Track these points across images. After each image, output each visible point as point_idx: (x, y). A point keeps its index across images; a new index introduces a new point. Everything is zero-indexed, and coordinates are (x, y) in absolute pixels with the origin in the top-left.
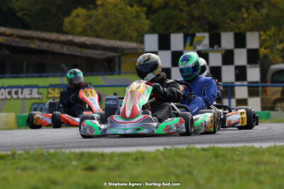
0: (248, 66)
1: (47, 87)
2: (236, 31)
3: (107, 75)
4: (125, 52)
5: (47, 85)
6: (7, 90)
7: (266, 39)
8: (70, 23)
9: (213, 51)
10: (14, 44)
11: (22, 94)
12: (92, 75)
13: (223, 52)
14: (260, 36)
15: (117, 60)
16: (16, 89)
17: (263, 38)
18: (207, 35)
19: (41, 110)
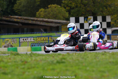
0: (107, 28)
1: (37, 37)
2: (102, 15)
3: (57, 32)
4: (63, 24)
6: (23, 38)
7: (113, 18)
8: (38, 14)
10: (23, 22)
12: (52, 32)
14: (111, 17)
15: (60, 27)
16: (26, 38)
17: (112, 18)
18: (92, 17)
19: (34, 46)
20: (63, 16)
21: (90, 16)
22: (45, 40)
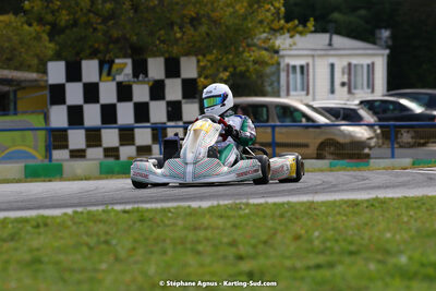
0: (183, 101)
2: (167, 55)
4: (23, 85)
7: (205, 66)
9: (138, 82)
13: (151, 83)
14: (198, 61)
15: (12, 96)
17: (202, 64)
18: (129, 62)
20: (37, 56)
21: (125, 57)
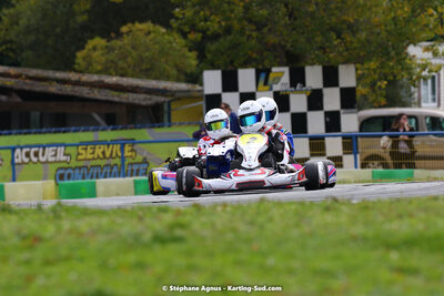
0: (342, 111)
1: (77, 146)
3: (153, 127)
4: (177, 95)
5: (77, 142)
6: (25, 150)
7: (363, 74)
8: (84, 59)
9: (296, 92)
10: (26, 88)
11: (43, 155)
12: (135, 128)
13: (309, 93)
14: (357, 69)
15: (166, 108)
16: (36, 149)
17: (359, 72)
18: (286, 70)
19: (69, 177)
20: (176, 66)
21: (280, 65)
22: (108, 155)
